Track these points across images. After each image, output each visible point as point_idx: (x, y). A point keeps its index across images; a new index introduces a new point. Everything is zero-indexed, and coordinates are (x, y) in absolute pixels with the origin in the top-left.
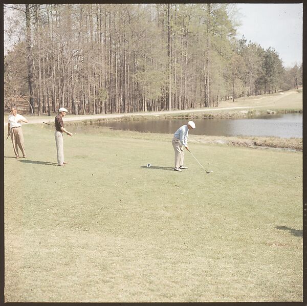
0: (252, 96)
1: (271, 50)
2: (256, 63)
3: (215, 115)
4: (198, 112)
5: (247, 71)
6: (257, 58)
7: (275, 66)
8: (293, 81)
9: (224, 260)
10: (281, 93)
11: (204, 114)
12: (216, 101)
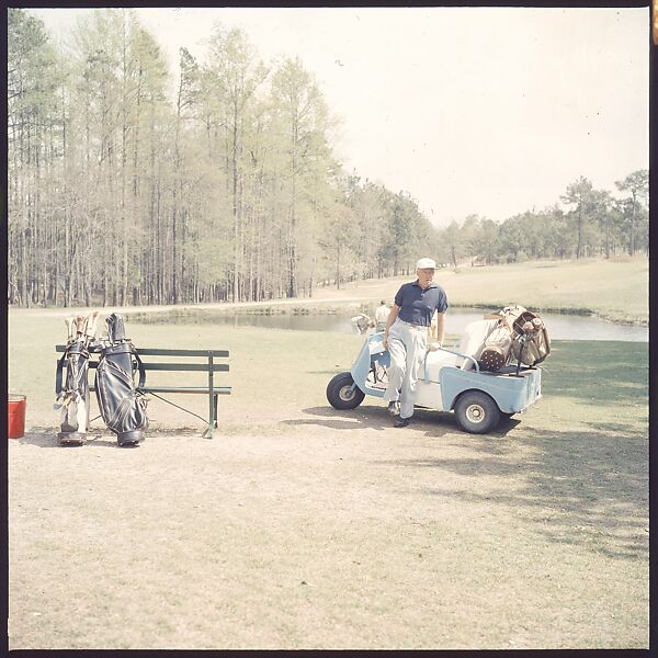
0: (371, 280)
1: (404, 194)
2: (377, 218)
5: (362, 234)
7: (412, 225)
8: (448, 250)
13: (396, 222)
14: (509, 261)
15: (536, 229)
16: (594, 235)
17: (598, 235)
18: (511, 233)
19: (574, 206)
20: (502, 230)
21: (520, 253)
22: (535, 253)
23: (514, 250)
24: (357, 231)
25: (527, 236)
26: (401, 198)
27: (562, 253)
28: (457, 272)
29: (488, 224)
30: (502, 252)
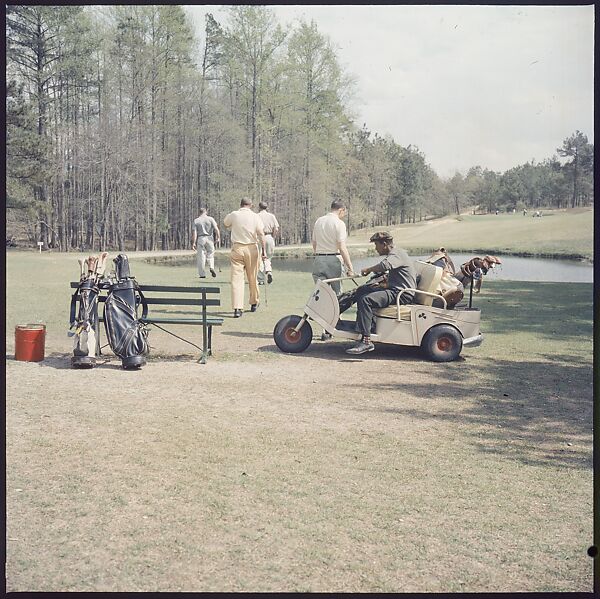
6: (387, 164)
7: (419, 177)
8: (451, 200)
10: (430, 222)
13: (404, 173)
14: (509, 210)
15: (535, 180)
18: (511, 184)
19: (571, 159)
20: (502, 180)
21: (520, 203)
22: (533, 203)
23: (514, 200)
24: (366, 182)
25: (526, 187)
26: (409, 152)
27: (558, 203)
28: (460, 219)
29: (490, 175)
30: (502, 201)
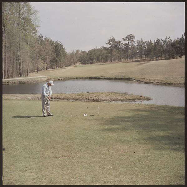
0: (49, 70)
1: (58, 42)
2: (50, 50)
3: (26, 81)
4: (15, 80)
5: (45, 54)
6: (50, 47)
7: (61, 52)
8: (72, 60)
9: (29, 171)
10: (66, 68)
11: (19, 81)
12: (27, 73)
13: (56, 50)
14: (91, 63)
15: (98, 53)
16: (116, 55)
17: (117, 55)
18: (91, 54)
19: (109, 46)
20: (88, 54)
21: (94, 61)
22: (98, 60)
23: (92, 60)
25: (96, 56)
26: (57, 43)
27: (106, 61)
28: (76, 67)
29: (84, 52)
30: (88, 61)
